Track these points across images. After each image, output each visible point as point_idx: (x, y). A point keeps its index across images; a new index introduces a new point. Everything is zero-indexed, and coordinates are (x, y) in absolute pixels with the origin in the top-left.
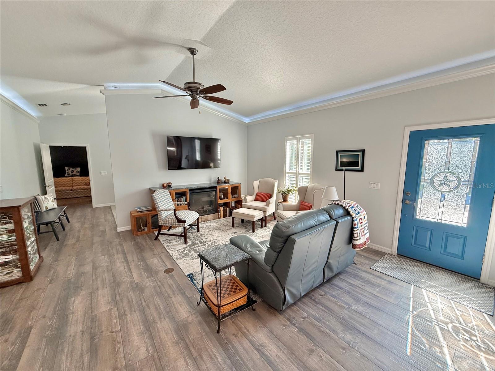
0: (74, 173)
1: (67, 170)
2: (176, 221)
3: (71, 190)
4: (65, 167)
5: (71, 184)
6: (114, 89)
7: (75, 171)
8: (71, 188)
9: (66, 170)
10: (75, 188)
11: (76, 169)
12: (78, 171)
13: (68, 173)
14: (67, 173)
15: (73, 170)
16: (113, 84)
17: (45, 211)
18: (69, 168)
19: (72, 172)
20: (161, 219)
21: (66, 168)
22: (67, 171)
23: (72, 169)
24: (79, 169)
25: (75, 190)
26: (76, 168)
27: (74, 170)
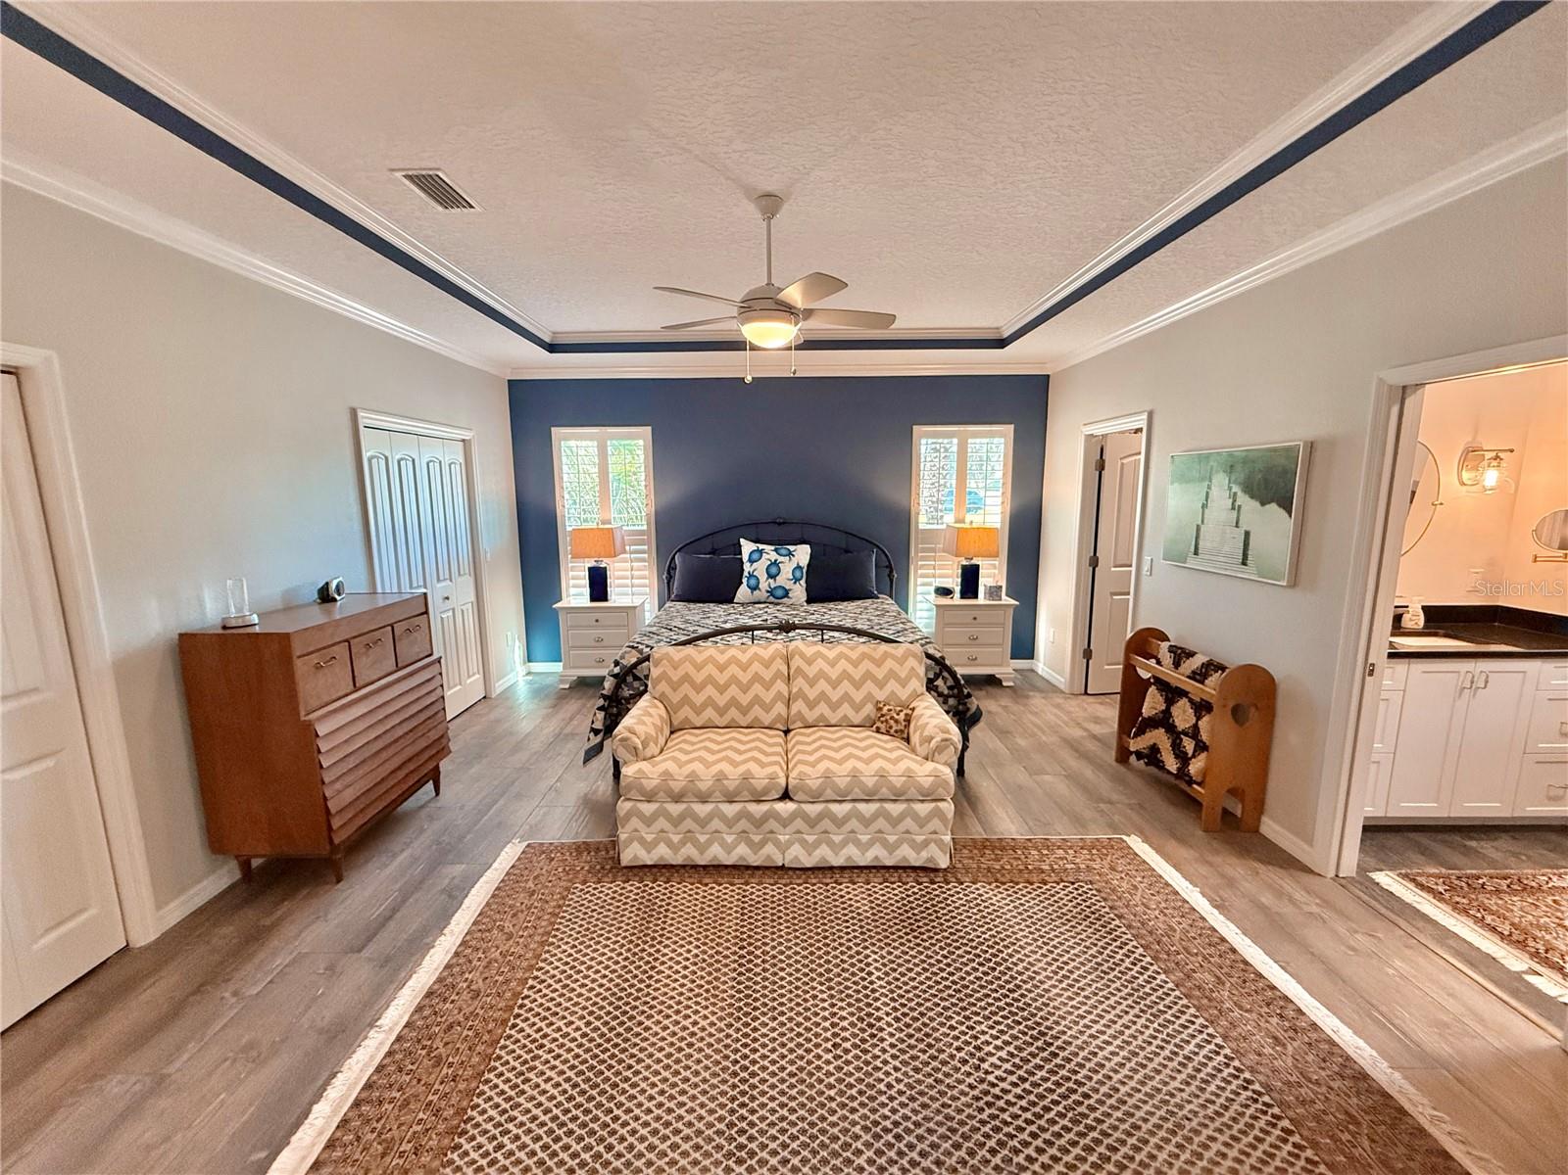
0: (781, 580)
1: (751, 560)
7: (787, 568)
9: (745, 557)
11: (790, 554)
12: (799, 567)
13: (753, 582)
14: (751, 575)
15: (775, 563)
18: (761, 547)
21: (747, 547)
22: (747, 567)
23: (774, 556)
24: (803, 554)
26: (792, 548)
27: (780, 559)
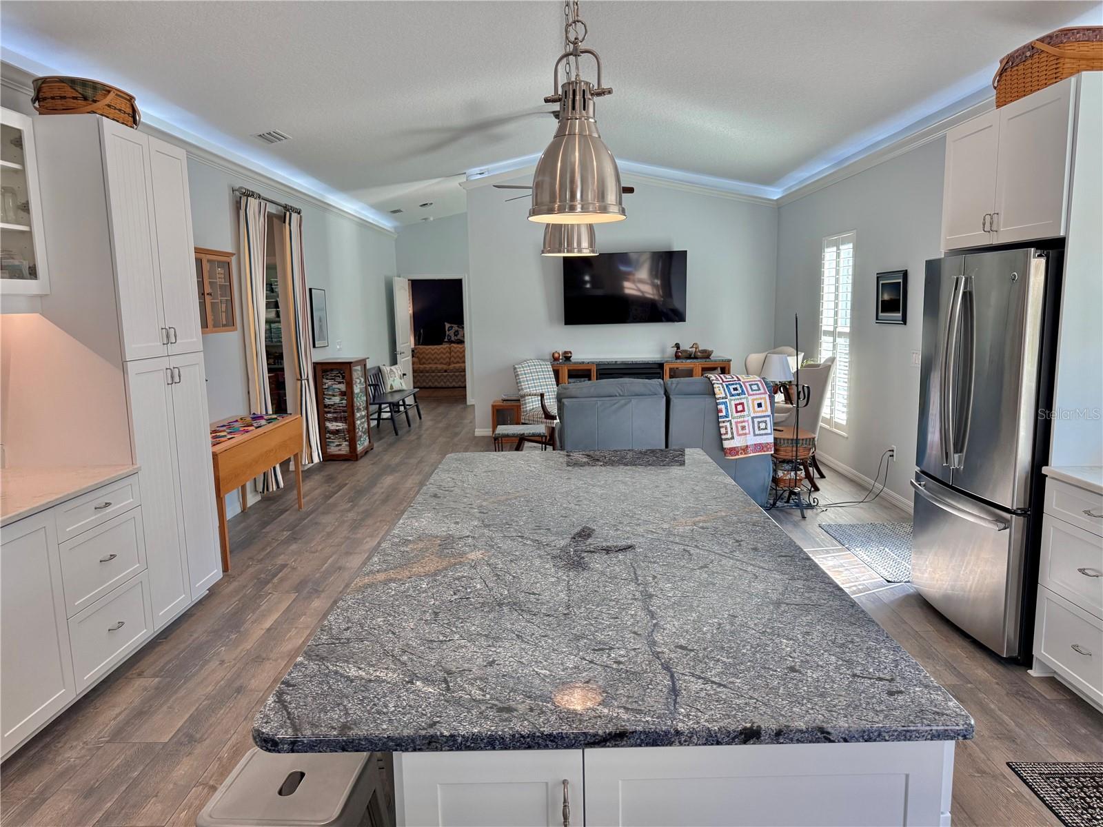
0: (458, 337)
1: (449, 330)
2: (543, 416)
3: (446, 371)
4: (446, 323)
5: (448, 360)
6: (479, 176)
8: (445, 367)
9: (447, 329)
10: (452, 366)
13: (449, 337)
15: (457, 331)
16: (477, 170)
17: (390, 392)
19: (456, 335)
20: (524, 412)
21: (447, 325)
22: (447, 333)
23: (457, 328)
25: (451, 371)
27: (459, 329)
